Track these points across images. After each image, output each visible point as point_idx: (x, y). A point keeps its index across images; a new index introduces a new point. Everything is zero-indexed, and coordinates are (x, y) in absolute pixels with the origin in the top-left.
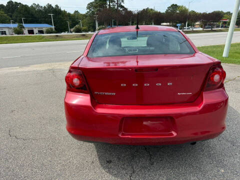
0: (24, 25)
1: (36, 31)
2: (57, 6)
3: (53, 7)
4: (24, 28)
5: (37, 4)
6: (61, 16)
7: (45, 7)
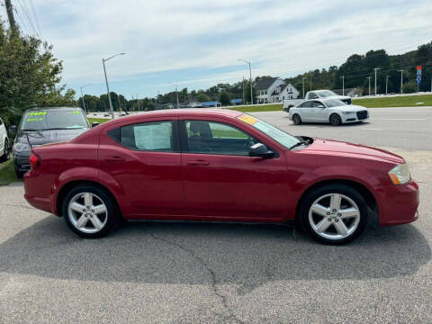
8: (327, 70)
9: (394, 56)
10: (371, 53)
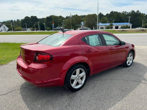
0: (113, 24)
1: (120, 27)
2: (138, 11)
3: (135, 12)
4: (113, 25)
5: (125, 11)
6: (139, 17)
7: (130, 13)
8: (16, 21)
9: (40, 19)
10: (32, 17)
